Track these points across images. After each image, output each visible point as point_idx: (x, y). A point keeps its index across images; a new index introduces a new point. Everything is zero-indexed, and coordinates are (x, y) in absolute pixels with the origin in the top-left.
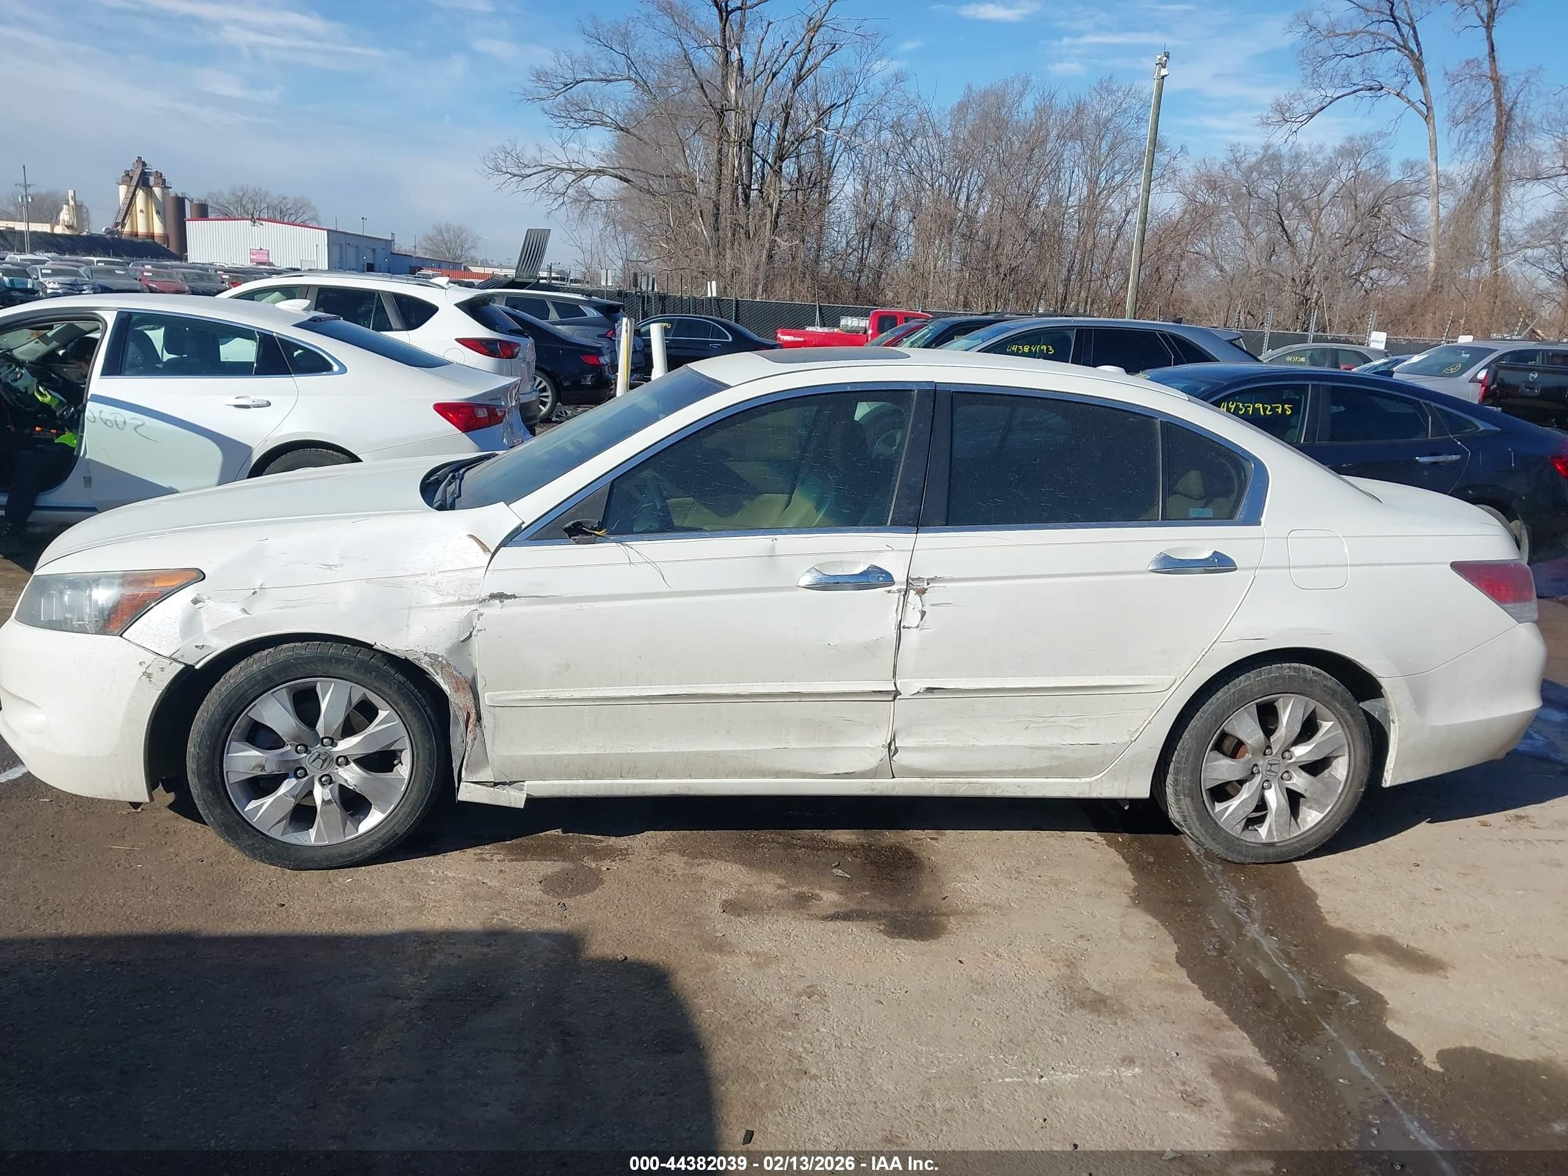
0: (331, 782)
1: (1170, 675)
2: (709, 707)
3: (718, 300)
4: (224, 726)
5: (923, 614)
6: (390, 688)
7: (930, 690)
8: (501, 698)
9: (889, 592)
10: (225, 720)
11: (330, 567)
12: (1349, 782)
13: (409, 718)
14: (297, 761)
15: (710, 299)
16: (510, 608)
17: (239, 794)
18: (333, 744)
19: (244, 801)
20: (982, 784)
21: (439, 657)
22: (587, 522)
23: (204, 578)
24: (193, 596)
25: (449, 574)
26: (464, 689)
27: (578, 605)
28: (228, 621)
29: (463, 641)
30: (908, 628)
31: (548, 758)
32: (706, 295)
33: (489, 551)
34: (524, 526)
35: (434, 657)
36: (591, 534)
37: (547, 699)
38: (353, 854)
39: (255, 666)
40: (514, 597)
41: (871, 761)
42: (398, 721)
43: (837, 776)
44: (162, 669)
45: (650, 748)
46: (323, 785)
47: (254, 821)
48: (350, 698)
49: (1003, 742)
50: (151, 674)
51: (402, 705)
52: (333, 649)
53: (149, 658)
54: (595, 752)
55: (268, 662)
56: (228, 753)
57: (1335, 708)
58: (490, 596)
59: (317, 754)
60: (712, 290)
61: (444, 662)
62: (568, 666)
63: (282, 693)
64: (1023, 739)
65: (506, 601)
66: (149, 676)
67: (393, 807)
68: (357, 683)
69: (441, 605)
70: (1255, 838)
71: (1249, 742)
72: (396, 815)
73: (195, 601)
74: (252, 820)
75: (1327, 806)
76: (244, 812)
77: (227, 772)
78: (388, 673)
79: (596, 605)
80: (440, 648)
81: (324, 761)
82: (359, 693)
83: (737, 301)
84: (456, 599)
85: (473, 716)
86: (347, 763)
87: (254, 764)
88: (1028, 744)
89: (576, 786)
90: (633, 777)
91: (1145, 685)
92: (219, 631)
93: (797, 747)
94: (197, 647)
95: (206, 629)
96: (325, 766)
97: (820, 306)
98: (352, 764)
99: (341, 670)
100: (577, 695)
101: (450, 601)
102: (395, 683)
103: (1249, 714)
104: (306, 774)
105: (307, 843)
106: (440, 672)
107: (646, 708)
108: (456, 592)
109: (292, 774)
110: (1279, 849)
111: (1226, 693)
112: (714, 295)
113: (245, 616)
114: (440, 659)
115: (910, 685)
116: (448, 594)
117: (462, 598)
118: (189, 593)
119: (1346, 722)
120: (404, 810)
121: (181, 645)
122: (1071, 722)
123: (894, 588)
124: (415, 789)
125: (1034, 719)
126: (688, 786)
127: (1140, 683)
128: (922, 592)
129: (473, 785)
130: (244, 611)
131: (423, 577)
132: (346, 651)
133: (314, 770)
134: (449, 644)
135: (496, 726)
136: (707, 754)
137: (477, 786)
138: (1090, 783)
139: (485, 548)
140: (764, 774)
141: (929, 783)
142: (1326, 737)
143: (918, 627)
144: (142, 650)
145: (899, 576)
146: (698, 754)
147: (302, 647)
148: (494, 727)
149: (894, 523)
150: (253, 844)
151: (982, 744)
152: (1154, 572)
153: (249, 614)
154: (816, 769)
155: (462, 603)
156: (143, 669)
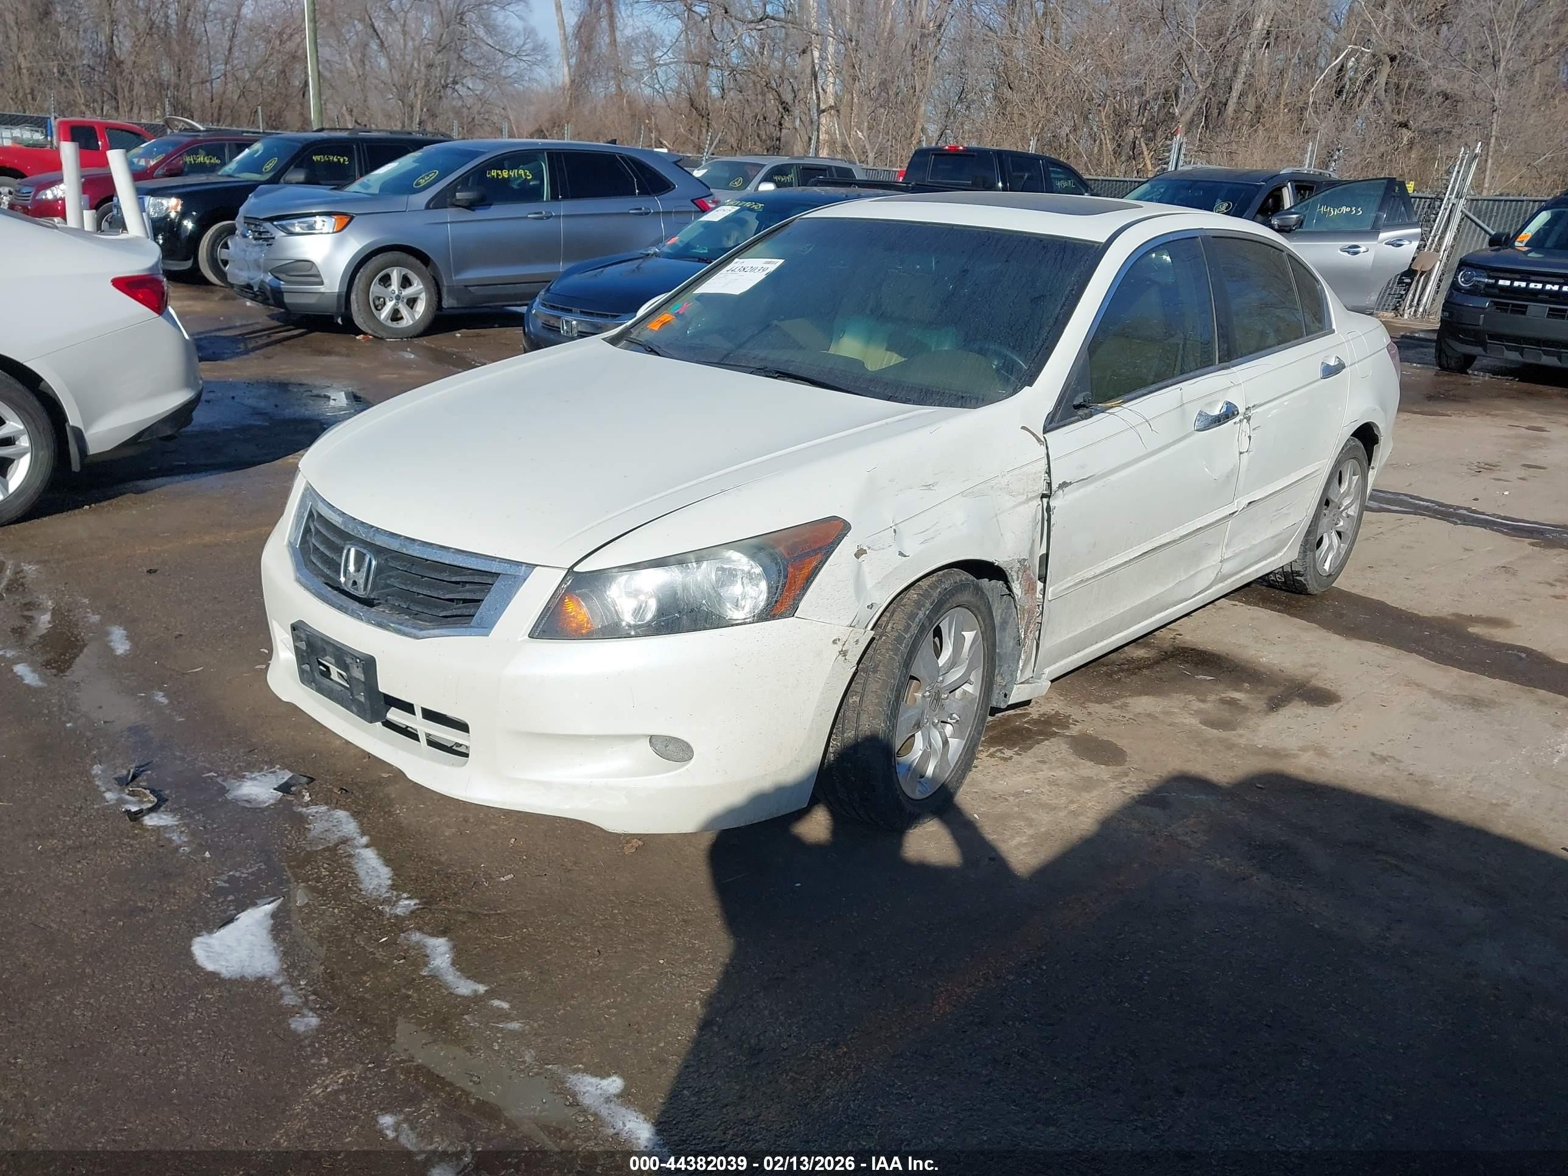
1: (1326, 458)
5: (1250, 437)
7: (1248, 504)
8: (1057, 591)
9: (1235, 423)
11: (928, 487)
16: (1069, 495)
21: (1024, 560)
23: (851, 527)
24: (854, 549)
25: (1017, 472)
26: (1033, 589)
27: (1103, 482)
28: (889, 570)
30: (1243, 453)
33: (1041, 439)
35: (1021, 563)
37: (1081, 581)
40: (1071, 483)
42: (980, 638)
43: (1195, 596)
44: (856, 643)
50: (847, 650)
51: (987, 621)
53: (842, 632)
57: (1360, 465)
58: (1057, 487)
61: (1027, 565)
64: (1270, 532)
65: (1068, 490)
66: (845, 654)
69: (1014, 507)
70: (1325, 571)
71: (1336, 500)
73: (858, 555)
75: (1349, 538)
79: (1113, 478)
84: (1025, 497)
85: (1036, 615)
88: (1272, 535)
89: (1071, 662)
90: (1101, 641)
92: (882, 583)
94: (866, 605)
95: (870, 583)
100: (1097, 572)
101: (1020, 501)
103: (1337, 482)
106: (1020, 577)
108: (1023, 490)
110: (1332, 576)
113: (903, 561)
114: (1026, 563)
115: (1241, 503)
116: (1018, 493)
117: (1030, 495)
118: (848, 547)
121: (857, 609)
122: (1287, 510)
123: (1237, 419)
125: (1275, 514)
127: (1316, 470)
128: (1249, 419)
129: (1021, 686)
130: (900, 554)
131: (996, 480)
133: (932, 713)
137: (1023, 686)
138: (1280, 558)
139: (1037, 438)
142: (1355, 488)
143: (1247, 451)
144: (831, 626)
145: (1241, 408)
149: (1220, 361)
152: (1324, 378)
153: (905, 556)
154: (1184, 597)
155: (1029, 500)
156: (838, 647)
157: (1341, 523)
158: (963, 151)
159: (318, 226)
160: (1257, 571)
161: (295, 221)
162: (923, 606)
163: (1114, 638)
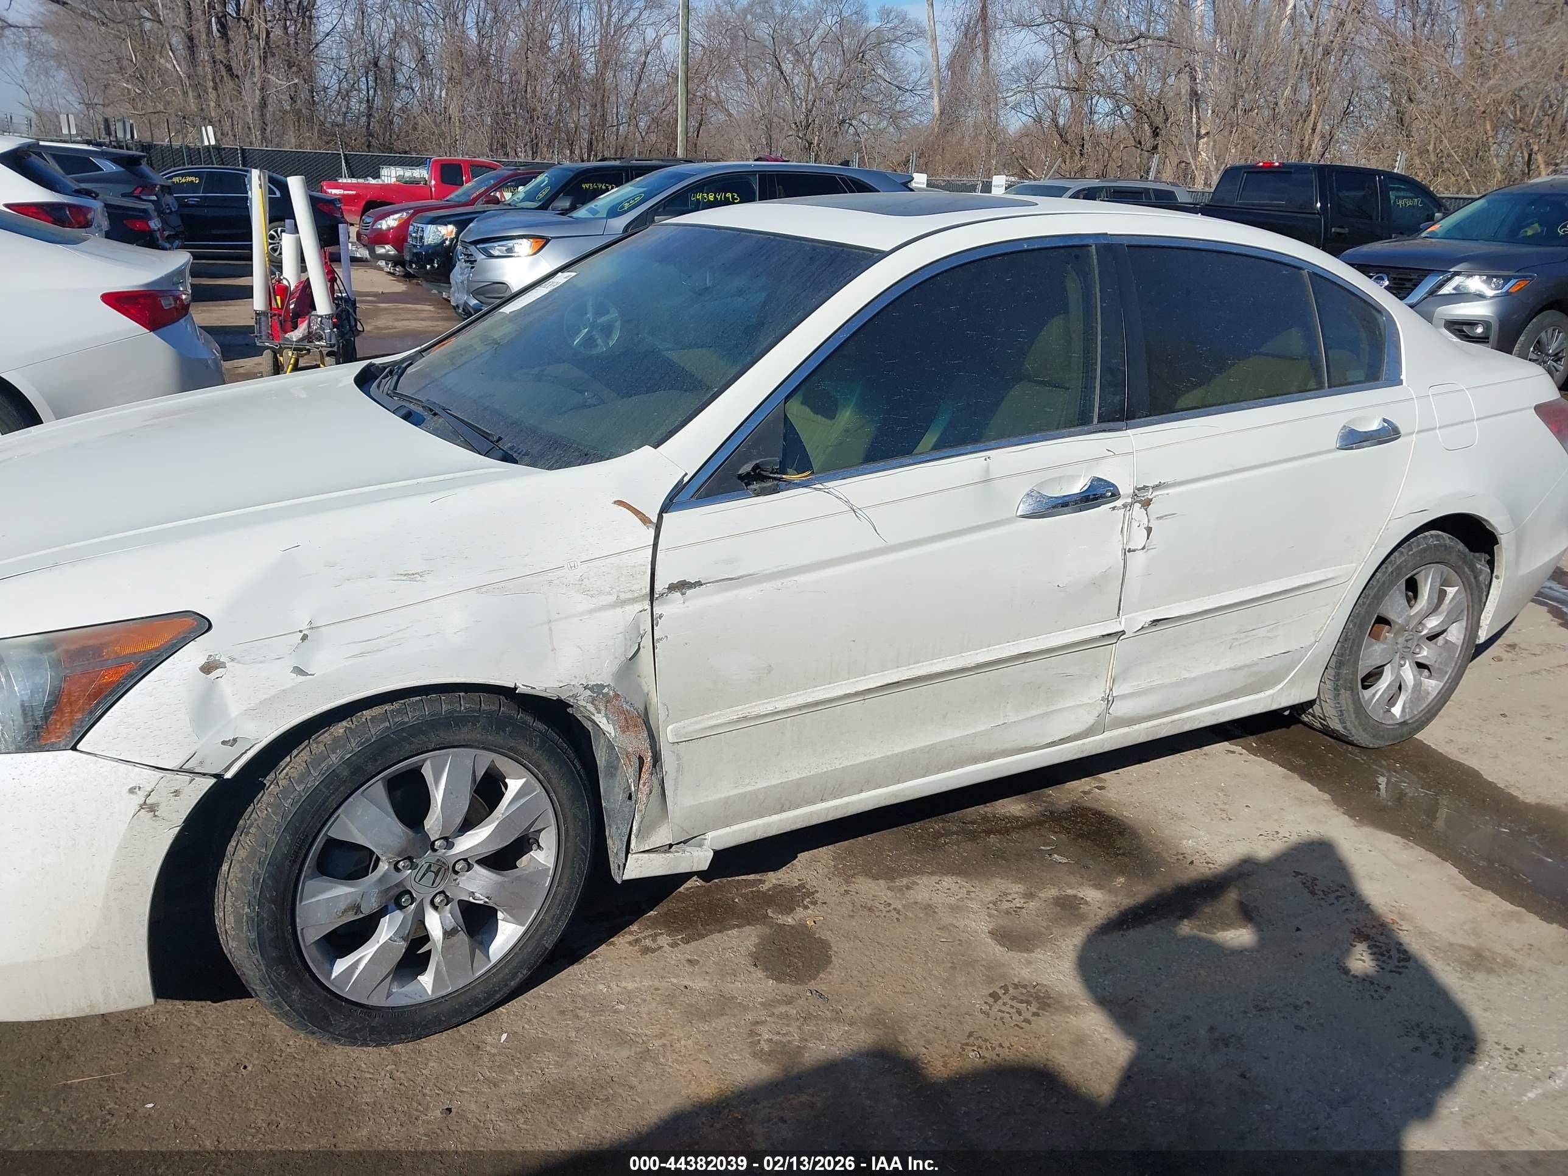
0: (448, 900)
1: (1352, 563)
2: (926, 689)
3: (217, 148)
4: (295, 861)
5: (1149, 530)
6: (531, 745)
7: (1155, 622)
8: (689, 729)
9: (1114, 508)
10: (296, 854)
11: (411, 576)
12: (1465, 646)
13: (555, 781)
14: (400, 884)
15: (208, 147)
16: (695, 600)
17: (318, 955)
18: (450, 845)
19: (327, 965)
20: (1183, 720)
21: (602, 686)
22: (765, 463)
23: (210, 626)
24: (202, 661)
25: (598, 563)
26: (636, 726)
27: (777, 583)
28: (273, 692)
29: (630, 659)
30: (1134, 551)
31: (743, 796)
32: (202, 141)
33: (651, 522)
34: (686, 479)
35: (596, 689)
36: (775, 479)
37: (745, 718)
38: (490, 995)
39: (333, 757)
40: (699, 584)
41: (1088, 719)
42: (539, 789)
43: (1053, 744)
44: (177, 793)
45: (861, 757)
46: (436, 908)
47: (346, 992)
48: (474, 772)
49: (1212, 668)
50: (157, 804)
51: (546, 766)
52: (445, 705)
53: (148, 779)
54: (798, 776)
55: (354, 746)
56: (301, 901)
57: (1464, 572)
58: (669, 588)
59: (426, 866)
60: (209, 137)
61: (611, 693)
62: (770, 668)
63: (377, 788)
64: (1227, 662)
65: (689, 592)
66: (152, 809)
67: (535, 912)
68: (484, 748)
69: (591, 611)
70: (1392, 719)
71: (1400, 621)
72: (541, 923)
73: (208, 668)
74: (343, 990)
75: (1446, 673)
76: (332, 983)
77: (302, 929)
78: (525, 723)
79: (802, 579)
80: (604, 673)
81: (437, 875)
82: (485, 760)
83: (243, 150)
84: (613, 598)
85: (648, 760)
86: (469, 867)
87: (343, 907)
88: (1232, 665)
89: (769, 825)
90: (835, 798)
91: (1333, 578)
92: (256, 711)
93: (1016, 719)
94: (224, 743)
95: (235, 709)
96: (438, 880)
97: (345, 155)
98: (477, 867)
99: (465, 733)
100: (781, 706)
101: (605, 603)
102: (536, 737)
103: (1400, 591)
104: (413, 900)
105: (425, 999)
106: (603, 708)
107: (856, 706)
108: (612, 588)
109: (392, 906)
110: (1411, 726)
111: (1385, 573)
112: (213, 142)
113: (301, 678)
114: (606, 690)
115: (1136, 619)
116: (601, 593)
117: (623, 596)
118: (191, 655)
119: (1470, 585)
120: (552, 912)
121: (197, 747)
122: (1268, 631)
123: (1119, 503)
124: (565, 881)
125: (1237, 636)
126: (894, 794)
127: (1330, 577)
128: (1147, 504)
129: (646, 855)
130: (298, 671)
131: (558, 573)
132: (464, 704)
133: (422, 891)
134: (615, 667)
135: (679, 770)
136: (922, 750)
137: (652, 855)
138: (1273, 696)
139: (645, 520)
140: (976, 760)
141: (1136, 731)
142: (1453, 604)
143: (1143, 548)
144: (130, 767)
145: (1125, 488)
146: (913, 751)
147: (399, 711)
148: (677, 771)
149: (1102, 419)
150: (353, 1025)
151: (1193, 675)
152: (1341, 448)
153: (307, 674)
154: (1032, 742)
155: (621, 603)
156: (139, 798)
157: (1425, 653)
158: (1278, 167)
159: (517, 248)
160: (1213, 713)
161: (496, 244)
162: (343, 746)
163: (864, 795)
